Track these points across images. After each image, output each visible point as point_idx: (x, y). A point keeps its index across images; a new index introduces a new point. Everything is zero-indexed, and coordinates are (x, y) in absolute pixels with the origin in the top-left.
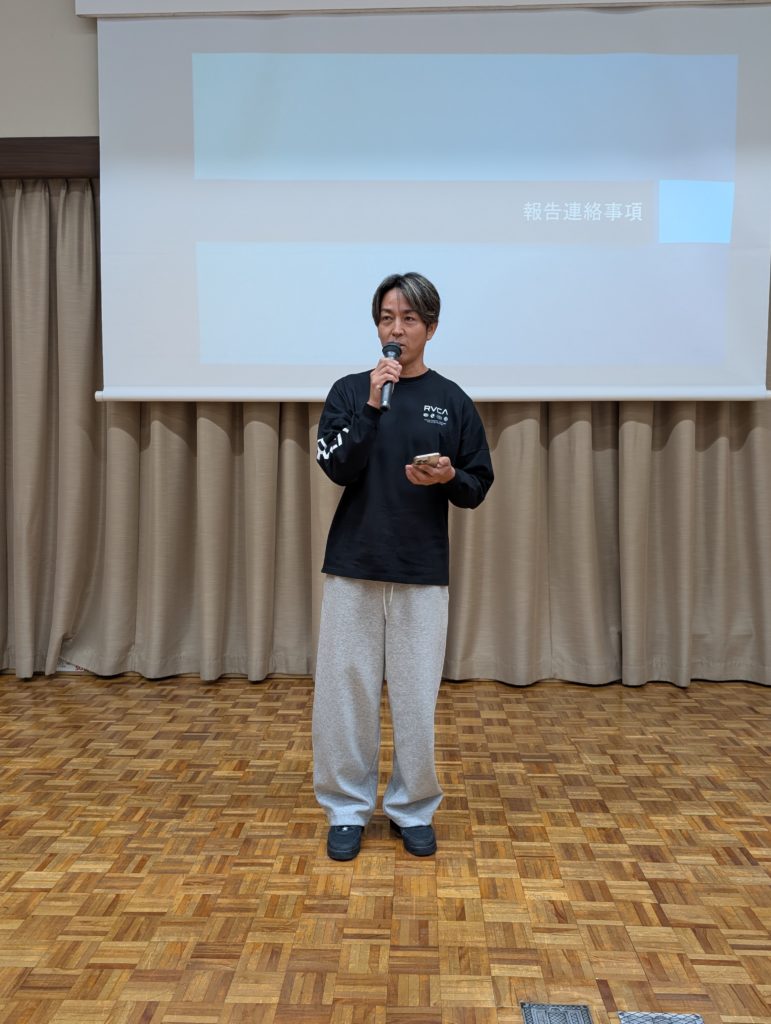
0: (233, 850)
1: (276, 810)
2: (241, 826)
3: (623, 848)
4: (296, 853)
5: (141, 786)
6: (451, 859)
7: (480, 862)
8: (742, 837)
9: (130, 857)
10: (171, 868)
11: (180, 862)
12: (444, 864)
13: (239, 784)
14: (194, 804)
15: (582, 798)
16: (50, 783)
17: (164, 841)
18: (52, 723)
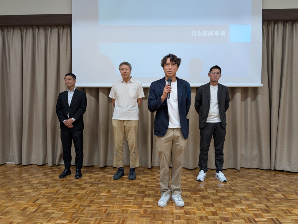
0: (104, 217)
1: (117, 205)
2: (107, 209)
3: (218, 217)
4: (122, 218)
5: (79, 198)
6: (167, 220)
7: (175, 221)
8: (253, 215)
9: (74, 219)
10: (86, 222)
11: (88, 220)
12: (165, 222)
13: (108, 197)
14: (94, 203)
15: (206, 202)
16: (53, 196)
17: (84, 214)
18: (56, 179)
